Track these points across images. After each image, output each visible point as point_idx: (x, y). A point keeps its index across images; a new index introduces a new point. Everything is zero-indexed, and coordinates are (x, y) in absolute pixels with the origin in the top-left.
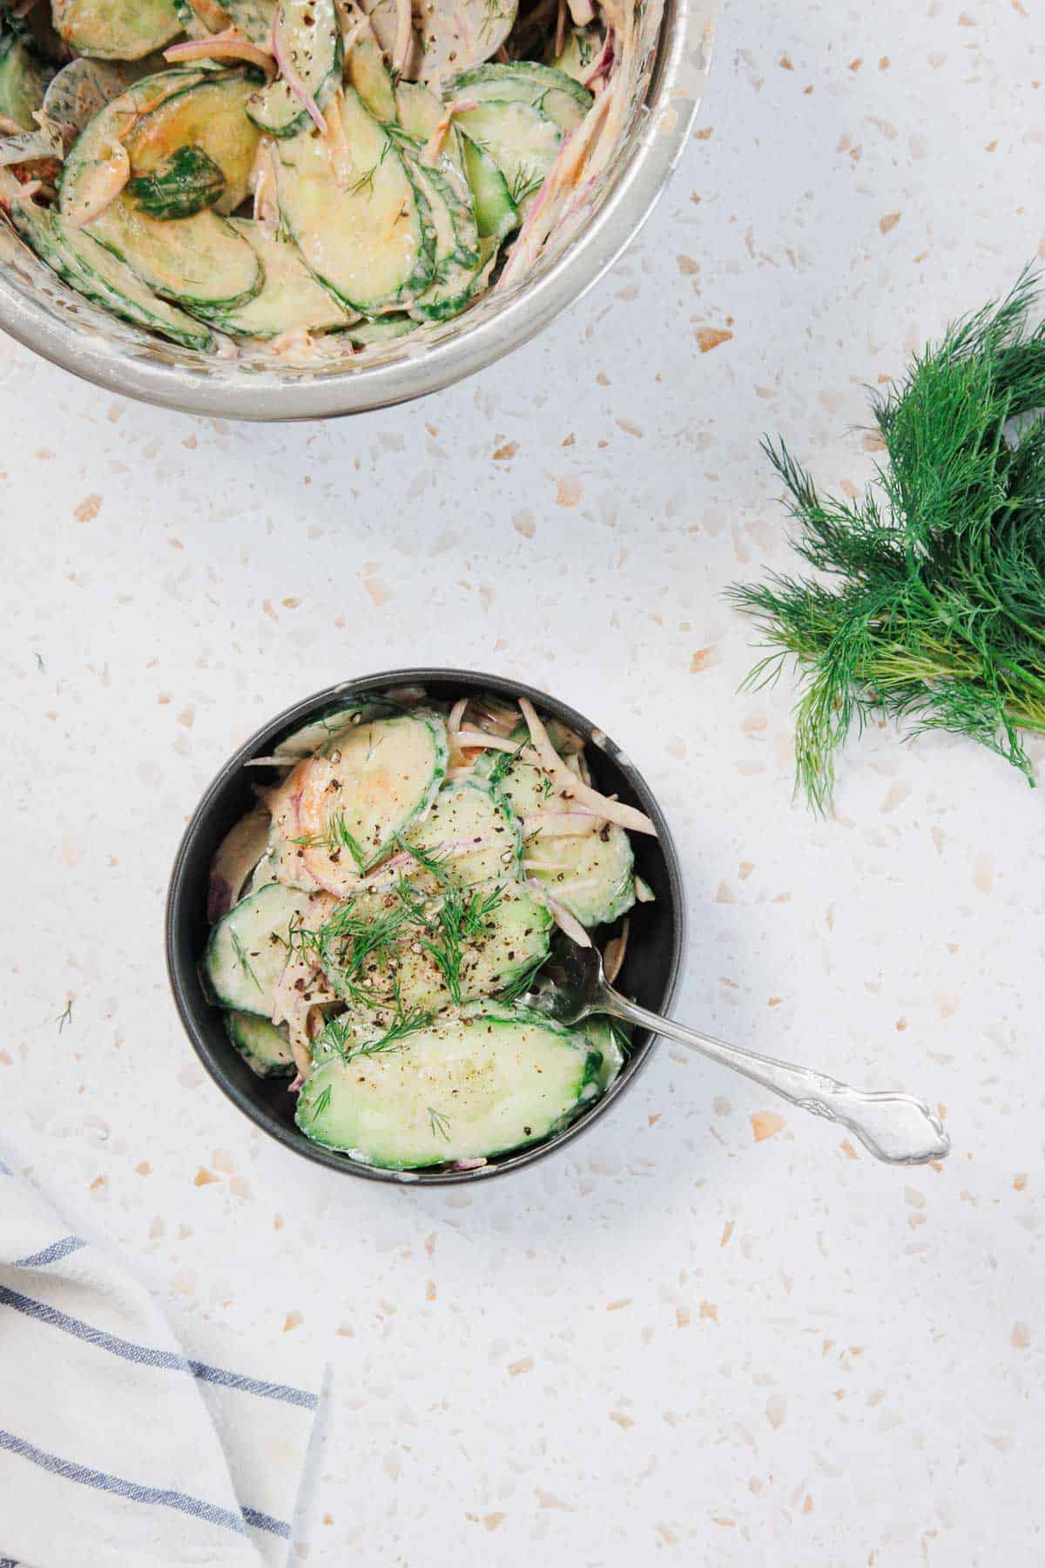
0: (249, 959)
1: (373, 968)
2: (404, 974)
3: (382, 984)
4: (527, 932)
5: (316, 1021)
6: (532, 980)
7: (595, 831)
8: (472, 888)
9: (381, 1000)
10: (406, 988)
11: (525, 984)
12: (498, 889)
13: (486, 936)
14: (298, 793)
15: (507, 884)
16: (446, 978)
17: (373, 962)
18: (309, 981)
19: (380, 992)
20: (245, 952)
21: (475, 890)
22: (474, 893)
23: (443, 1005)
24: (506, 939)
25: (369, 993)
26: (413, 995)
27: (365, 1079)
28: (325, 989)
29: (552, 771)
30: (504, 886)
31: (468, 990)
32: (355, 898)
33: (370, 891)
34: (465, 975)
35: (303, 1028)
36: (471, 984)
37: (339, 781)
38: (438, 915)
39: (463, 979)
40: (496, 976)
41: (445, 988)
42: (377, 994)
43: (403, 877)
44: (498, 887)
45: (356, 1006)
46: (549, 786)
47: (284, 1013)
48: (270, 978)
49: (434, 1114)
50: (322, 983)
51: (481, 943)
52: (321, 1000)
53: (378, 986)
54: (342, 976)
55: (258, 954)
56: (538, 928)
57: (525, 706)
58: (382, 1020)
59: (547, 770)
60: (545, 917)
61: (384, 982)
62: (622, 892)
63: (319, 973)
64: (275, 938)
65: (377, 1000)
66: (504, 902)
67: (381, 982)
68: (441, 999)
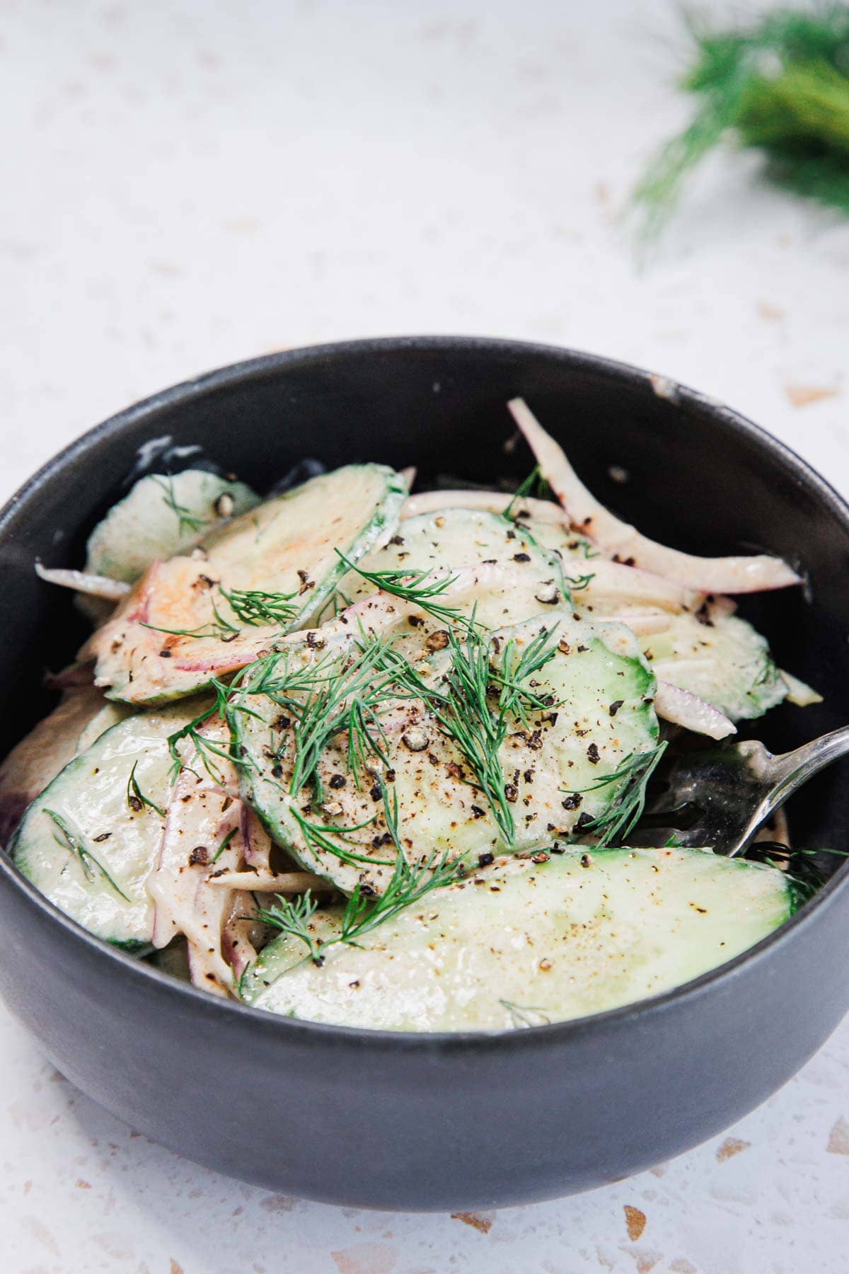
0: (90, 845)
1: (337, 783)
2: (402, 788)
3: (361, 812)
4: (613, 711)
5: (238, 948)
6: (641, 798)
7: (685, 609)
8: (497, 635)
9: (364, 847)
10: (409, 816)
11: (631, 808)
12: (545, 633)
13: (539, 719)
14: (142, 605)
15: (558, 623)
16: (480, 796)
17: (340, 770)
18: (217, 850)
19: (359, 828)
20: (80, 839)
21: (502, 638)
22: (502, 644)
23: (486, 849)
24: (576, 724)
25: (338, 834)
26: (423, 830)
27: (360, 983)
28: (251, 862)
29: (588, 521)
30: (555, 628)
31: (526, 822)
32: (286, 651)
33: (311, 643)
34: (514, 792)
35: (215, 942)
36: (529, 811)
37: (213, 577)
38: (445, 679)
39: (512, 800)
40: (572, 795)
41: (483, 813)
42: (355, 835)
43: (367, 631)
44: (544, 629)
45: (317, 860)
46: (588, 547)
47: (174, 923)
48: (136, 872)
49: (513, 1008)
50: (243, 853)
51: (531, 734)
52: (247, 880)
53: (354, 817)
54: (282, 799)
55: (107, 835)
56: (633, 701)
57: (520, 411)
58: (372, 884)
59: (579, 521)
60: (641, 678)
61: (364, 807)
62: (761, 678)
63: (233, 833)
64: (137, 802)
65: (358, 847)
66: (560, 657)
67: (360, 808)
68: (477, 839)
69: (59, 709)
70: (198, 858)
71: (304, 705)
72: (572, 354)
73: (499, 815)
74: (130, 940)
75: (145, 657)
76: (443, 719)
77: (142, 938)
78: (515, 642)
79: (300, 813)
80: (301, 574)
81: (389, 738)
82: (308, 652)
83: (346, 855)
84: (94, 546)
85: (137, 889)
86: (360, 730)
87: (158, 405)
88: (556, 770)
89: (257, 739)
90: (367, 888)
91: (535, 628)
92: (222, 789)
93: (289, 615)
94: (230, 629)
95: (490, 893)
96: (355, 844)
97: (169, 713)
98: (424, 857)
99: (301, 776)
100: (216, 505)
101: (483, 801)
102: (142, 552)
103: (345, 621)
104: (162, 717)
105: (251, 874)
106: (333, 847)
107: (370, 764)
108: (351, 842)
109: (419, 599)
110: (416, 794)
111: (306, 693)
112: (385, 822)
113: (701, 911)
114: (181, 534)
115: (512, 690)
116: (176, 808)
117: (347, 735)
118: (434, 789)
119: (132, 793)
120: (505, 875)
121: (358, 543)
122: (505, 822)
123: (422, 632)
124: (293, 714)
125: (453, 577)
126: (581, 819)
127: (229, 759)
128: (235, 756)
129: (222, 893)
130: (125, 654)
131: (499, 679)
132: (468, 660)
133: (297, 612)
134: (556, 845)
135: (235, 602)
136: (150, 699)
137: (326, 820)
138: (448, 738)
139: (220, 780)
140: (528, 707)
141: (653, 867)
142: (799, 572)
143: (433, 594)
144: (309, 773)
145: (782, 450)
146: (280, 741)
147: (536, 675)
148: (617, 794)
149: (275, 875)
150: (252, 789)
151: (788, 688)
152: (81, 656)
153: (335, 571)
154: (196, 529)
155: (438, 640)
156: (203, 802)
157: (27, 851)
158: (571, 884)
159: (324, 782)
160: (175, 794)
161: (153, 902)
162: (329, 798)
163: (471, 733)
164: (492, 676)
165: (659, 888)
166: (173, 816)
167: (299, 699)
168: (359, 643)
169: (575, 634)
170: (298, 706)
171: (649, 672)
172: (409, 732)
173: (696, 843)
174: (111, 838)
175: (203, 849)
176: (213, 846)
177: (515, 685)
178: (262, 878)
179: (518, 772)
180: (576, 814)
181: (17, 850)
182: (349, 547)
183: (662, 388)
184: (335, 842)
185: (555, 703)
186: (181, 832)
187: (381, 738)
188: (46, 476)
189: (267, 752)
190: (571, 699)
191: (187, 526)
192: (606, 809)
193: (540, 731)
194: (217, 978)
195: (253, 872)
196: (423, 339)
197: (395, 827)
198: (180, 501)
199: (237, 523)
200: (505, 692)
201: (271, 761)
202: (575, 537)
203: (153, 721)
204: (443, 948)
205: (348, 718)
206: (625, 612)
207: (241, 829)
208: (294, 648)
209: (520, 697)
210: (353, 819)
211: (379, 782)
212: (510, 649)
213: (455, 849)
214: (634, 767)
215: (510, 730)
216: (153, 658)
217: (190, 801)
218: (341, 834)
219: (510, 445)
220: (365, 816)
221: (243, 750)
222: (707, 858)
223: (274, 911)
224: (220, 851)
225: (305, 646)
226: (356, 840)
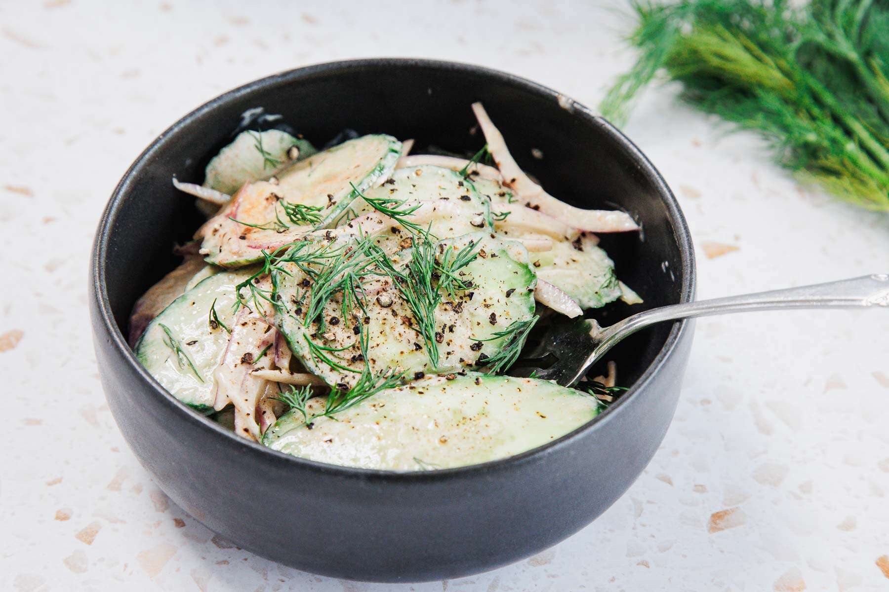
0: (184, 347)
1: (334, 322)
2: (373, 328)
3: (346, 340)
4: (508, 294)
5: (265, 416)
6: (519, 348)
7: (567, 239)
8: (443, 243)
9: (346, 361)
10: (375, 345)
11: (512, 353)
12: (472, 245)
13: (463, 295)
14: (234, 208)
15: (481, 239)
16: (420, 337)
17: (336, 315)
18: (258, 356)
19: (344, 349)
20: (179, 343)
21: (445, 245)
22: (446, 249)
23: (420, 369)
24: (485, 300)
25: (331, 352)
26: (383, 354)
27: (333, 441)
28: (278, 365)
29: (513, 180)
30: (478, 241)
31: (447, 356)
32: (312, 241)
33: (328, 237)
34: (441, 337)
35: (252, 410)
36: (449, 349)
37: (280, 195)
38: (407, 266)
39: (439, 342)
40: (477, 342)
41: (420, 348)
42: (341, 354)
43: (364, 233)
44: (472, 242)
45: (317, 366)
46: (511, 196)
47: (228, 396)
48: (209, 365)
49: (421, 463)
50: (274, 359)
51: (457, 303)
52: (275, 375)
53: (342, 342)
54: (299, 328)
55: (195, 342)
56: (521, 289)
57: (479, 110)
58: (348, 383)
59: (508, 181)
60: (527, 277)
61: (348, 337)
62: (606, 285)
63: (269, 347)
64: (215, 323)
65: (342, 361)
66: (479, 259)
67: (346, 338)
68: (415, 363)
69: (180, 267)
70: (247, 360)
71: (319, 273)
72: (512, 77)
73: (430, 349)
74: (201, 405)
75: (230, 238)
76: (403, 290)
77: (208, 404)
78: (453, 248)
79: (310, 338)
80: (329, 196)
81: (368, 298)
82: (325, 242)
83: (334, 365)
84: (210, 171)
85: (208, 374)
86: (351, 291)
87: (255, 88)
88: (469, 327)
89: (289, 292)
90: (345, 385)
91: (467, 241)
92: (263, 319)
93: (318, 220)
94: (284, 226)
95: (418, 395)
96: (341, 359)
97: (241, 272)
98: (382, 370)
99: (312, 315)
100: (289, 152)
101: (421, 340)
102: (240, 177)
103: (351, 226)
104: (237, 274)
105: (277, 372)
106: (327, 359)
107: (354, 312)
108: (339, 358)
109: (397, 216)
110: (381, 333)
111: (321, 267)
112: (360, 348)
113: (542, 417)
114: (265, 168)
115: (448, 277)
116: (238, 329)
117: (343, 294)
118: (393, 330)
119: (213, 318)
120: (428, 385)
121: (366, 181)
122: (433, 354)
123: (399, 237)
124: (313, 278)
125: (419, 205)
126: (480, 356)
127: (270, 302)
128: (274, 301)
129: (259, 381)
130: (220, 236)
131: (441, 269)
132: (423, 256)
133: (322, 219)
134: (464, 371)
135: (289, 210)
136: (230, 264)
137: (325, 343)
138: (405, 301)
139: (263, 314)
140: (457, 287)
141: (518, 388)
142: (638, 223)
143: (406, 214)
144: (317, 314)
145: (631, 146)
146: (303, 294)
147: (464, 269)
148: (505, 344)
149: (292, 374)
150: (281, 320)
151: (622, 292)
152: (196, 237)
153: (349, 196)
154: (275, 166)
155: (407, 242)
156: (254, 327)
157: (147, 348)
158: (467, 394)
159: (326, 320)
160: (238, 322)
161: (217, 384)
162: (328, 330)
163: (419, 300)
164: (436, 267)
165: (519, 401)
166: (235, 334)
167: (316, 269)
168: (358, 240)
169: (491, 246)
170: (316, 274)
171: (533, 273)
172: (381, 296)
173: (549, 377)
174: (197, 344)
175: (250, 355)
176: (256, 353)
177: (450, 274)
178: (284, 375)
179: (445, 325)
180: (478, 354)
181: (141, 346)
182: (359, 183)
183: (564, 103)
184: (329, 357)
185: (473, 286)
186: (238, 343)
187: (364, 298)
188: (182, 125)
189: (294, 300)
190: (484, 285)
191: (269, 163)
192: (498, 352)
193: (462, 302)
194: (250, 431)
195: (278, 371)
196: (422, 61)
197: (366, 351)
198: (265, 148)
199: (300, 164)
200: (443, 278)
201: (295, 305)
202: (505, 190)
203: (231, 277)
204: (385, 424)
205: (344, 283)
206: (527, 236)
207: (274, 344)
208: (318, 239)
209: (452, 281)
210: (341, 344)
211: (359, 323)
212: (449, 252)
213: (401, 367)
214: (517, 329)
215: (443, 300)
216: (235, 240)
217: (246, 325)
218: (333, 352)
219: (473, 131)
220: (348, 343)
221: (279, 297)
222: (553, 386)
223: (287, 394)
224: (261, 357)
225: (324, 239)
226: (342, 357)
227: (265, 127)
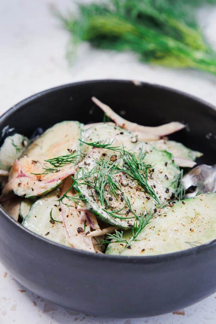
1: (110, 199)
2: (127, 197)
4: (166, 165)
8: (129, 152)
9: (124, 215)
10: (132, 203)
12: (141, 149)
14: (19, 173)
15: (142, 146)
17: (109, 196)
19: (122, 210)
23: (154, 208)
24: (159, 171)
25: (117, 213)
26: (137, 206)
28: (94, 228)
29: (124, 125)
33: (86, 164)
38: (123, 166)
40: (167, 189)
41: (150, 198)
42: (121, 212)
43: (96, 159)
50: (91, 226)
52: (94, 233)
54: (99, 207)
56: (169, 162)
57: (95, 100)
60: (168, 155)
62: (189, 152)
63: (85, 222)
64: (53, 221)
65: (123, 215)
66: (147, 155)
67: (119, 204)
68: (151, 205)
70: (80, 231)
73: (155, 197)
75: (34, 183)
78: (135, 153)
79: (105, 210)
80: (69, 150)
82: (87, 167)
83: (121, 218)
88: (160, 184)
89: (86, 192)
90: (131, 225)
91: (138, 148)
93: (75, 159)
94: (54, 170)
95: (164, 217)
97: (48, 196)
98: (141, 213)
100: (23, 144)
103: (90, 158)
106: (117, 216)
107: (117, 192)
109: (106, 147)
110: (131, 197)
112: (128, 207)
114: (17, 153)
116: (65, 220)
117: (108, 186)
118: (135, 195)
119: (50, 220)
120: (164, 212)
121: (82, 137)
122: (157, 199)
123: (107, 157)
126: (171, 195)
128: (83, 198)
129: (91, 239)
130: (25, 185)
131: (137, 163)
135: (52, 162)
137: (112, 210)
141: (200, 200)
142: (185, 124)
143: (110, 145)
144: (104, 199)
146: (91, 192)
148: (176, 186)
149: (102, 230)
150: (90, 206)
153: (79, 146)
154: (20, 151)
155: (113, 158)
156: (72, 216)
158: (184, 209)
159: (107, 200)
160: (63, 217)
162: (111, 204)
165: (206, 204)
166: (65, 222)
168: (97, 162)
169: (148, 148)
170: (91, 182)
172: (122, 182)
174: (50, 233)
175: (80, 228)
176: (82, 226)
177: (141, 164)
179: (152, 186)
180: (170, 193)
185: (152, 166)
186: (71, 225)
189: (90, 195)
191: (18, 151)
192: (176, 191)
193: (151, 175)
195: (95, 231)
197: (131, 207)
200: (140, 166)
201: (92, 197)
203: (45, 199)
204: (162, 234)
205: (108, 180)
207: (87, 220)
210: (119, 208)
211: (121, 196)
213: (147, 209)
217: (69, 216)
220: (122, 206)
221: (84, 196)
224: (85, 227)
226: (122, 213)
227: (11, 134)
